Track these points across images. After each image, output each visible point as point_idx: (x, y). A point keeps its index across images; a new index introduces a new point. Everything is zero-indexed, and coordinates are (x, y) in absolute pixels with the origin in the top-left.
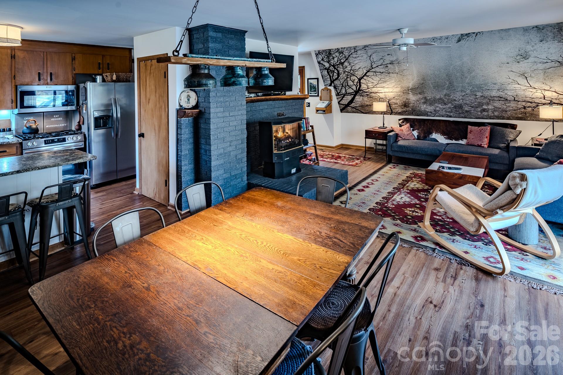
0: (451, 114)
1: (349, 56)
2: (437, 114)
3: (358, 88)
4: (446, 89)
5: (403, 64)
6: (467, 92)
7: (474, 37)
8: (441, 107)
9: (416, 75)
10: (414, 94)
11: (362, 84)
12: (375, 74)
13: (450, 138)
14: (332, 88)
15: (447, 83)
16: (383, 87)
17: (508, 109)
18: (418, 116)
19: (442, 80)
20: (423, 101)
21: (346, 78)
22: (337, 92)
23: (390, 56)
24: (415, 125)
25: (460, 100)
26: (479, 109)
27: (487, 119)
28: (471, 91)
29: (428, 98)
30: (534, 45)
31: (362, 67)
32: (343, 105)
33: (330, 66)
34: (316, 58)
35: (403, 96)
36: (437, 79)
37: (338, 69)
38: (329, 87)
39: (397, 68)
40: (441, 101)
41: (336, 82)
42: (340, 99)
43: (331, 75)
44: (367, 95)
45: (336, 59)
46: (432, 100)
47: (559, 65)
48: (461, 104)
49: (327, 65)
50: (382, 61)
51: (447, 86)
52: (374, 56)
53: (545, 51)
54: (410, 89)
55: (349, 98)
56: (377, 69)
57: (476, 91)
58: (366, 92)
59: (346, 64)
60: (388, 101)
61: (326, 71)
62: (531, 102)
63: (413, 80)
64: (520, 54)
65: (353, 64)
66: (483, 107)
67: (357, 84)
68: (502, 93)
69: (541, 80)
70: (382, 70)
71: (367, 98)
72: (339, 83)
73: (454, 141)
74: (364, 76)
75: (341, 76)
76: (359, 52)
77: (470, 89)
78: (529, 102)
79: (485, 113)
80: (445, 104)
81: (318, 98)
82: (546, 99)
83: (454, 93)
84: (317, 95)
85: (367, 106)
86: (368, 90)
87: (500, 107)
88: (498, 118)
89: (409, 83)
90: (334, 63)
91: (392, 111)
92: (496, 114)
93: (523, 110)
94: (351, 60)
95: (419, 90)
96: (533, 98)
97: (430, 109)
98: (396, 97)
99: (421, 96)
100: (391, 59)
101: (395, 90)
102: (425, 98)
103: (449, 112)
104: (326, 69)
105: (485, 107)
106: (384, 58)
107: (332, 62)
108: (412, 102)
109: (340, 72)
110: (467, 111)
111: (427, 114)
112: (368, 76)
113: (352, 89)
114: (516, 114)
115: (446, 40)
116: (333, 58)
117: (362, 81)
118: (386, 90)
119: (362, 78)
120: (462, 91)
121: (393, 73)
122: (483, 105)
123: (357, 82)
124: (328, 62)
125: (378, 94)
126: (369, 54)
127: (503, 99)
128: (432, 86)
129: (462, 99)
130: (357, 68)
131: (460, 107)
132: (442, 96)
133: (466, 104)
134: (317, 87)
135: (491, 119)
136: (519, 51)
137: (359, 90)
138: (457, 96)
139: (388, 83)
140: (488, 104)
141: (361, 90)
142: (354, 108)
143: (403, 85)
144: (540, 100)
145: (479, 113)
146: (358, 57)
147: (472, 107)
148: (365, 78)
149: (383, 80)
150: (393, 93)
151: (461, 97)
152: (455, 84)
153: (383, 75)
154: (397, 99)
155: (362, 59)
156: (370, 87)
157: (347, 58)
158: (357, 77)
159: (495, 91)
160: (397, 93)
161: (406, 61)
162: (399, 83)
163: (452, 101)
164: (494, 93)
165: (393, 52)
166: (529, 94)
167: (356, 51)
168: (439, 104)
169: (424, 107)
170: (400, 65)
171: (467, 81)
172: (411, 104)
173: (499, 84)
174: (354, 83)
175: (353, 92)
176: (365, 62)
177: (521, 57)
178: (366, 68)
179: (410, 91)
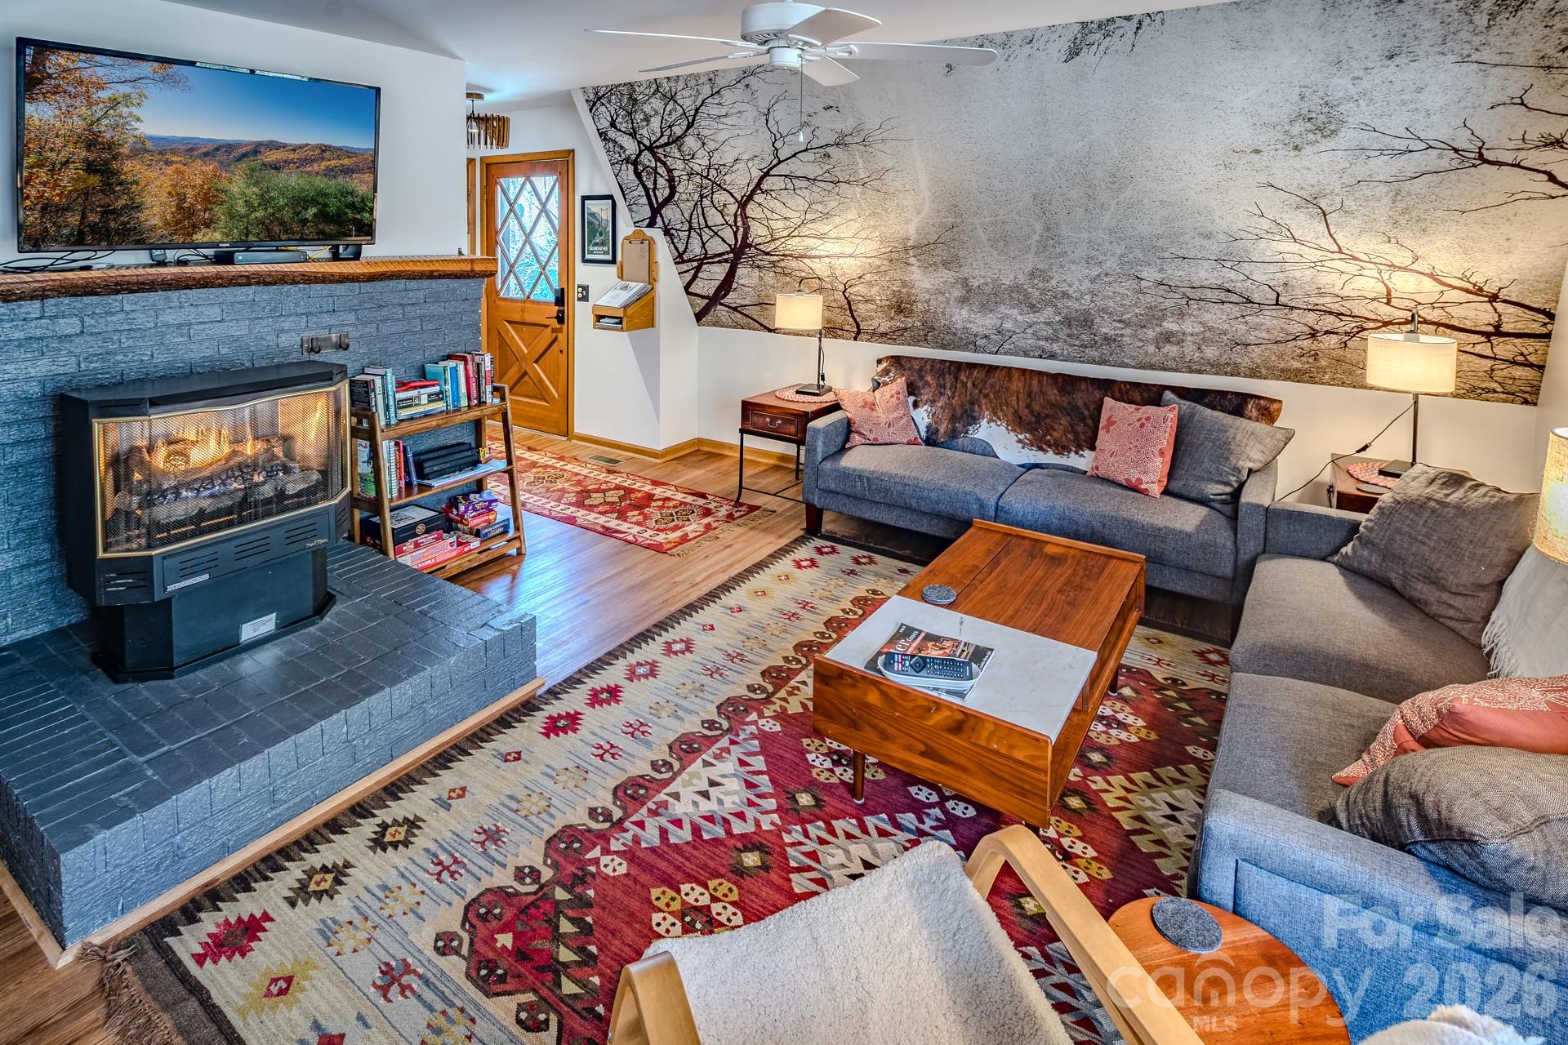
0: (1056, 347)
1: (697, 111)
2: (1006, 347)
3: (740, 237)
4: (1034, 249)
5: (879, 146)
6: (1109, 264)
7: (1131, 35)
8: (1020, 318)
9: (927, 194)
10: (926, 267)
11: (751, 223)
12: (790, 186)
13: (1039, 443)
14: (656, 234)
15: (1038, 227)
16: (822, 237)
17: (1251, 339)
18: (944, 347)
19: (1019, 214)
20: (956, 293)
21: (696, 197)
22: (676, 249)
23: (832, 112)
24: (926, 385)
25: (1082, 294)
26: (1151, 333)
27: (1176, 370)
28: (1122, 264)
29: (976, 284)
30: (1361, 73)
31: (745, 157)
32: (703, 297)
33: (641, 152)
34: (590, 115)
35: (890, 274)
36: (1001, 212)
37: (669, 161)
38: (649, 232)
39: (861, 162)
40: (1019, 296)
41: (669, 212)
42: (688, 276)
43: (650, 185)
44: (774, 264)
45: (655, 123)
46: (988, 290)
47: (1455, 163)
48: (1087, 312)
49: (631, 147)
50: (807, 132)
51: (1036, 237)
52: (779, 113)
53: (1404, 103)
54: (913, 247)
55: (718, 272)
56: (796, 167)
57: (1138, 262)
58: (769, 254)
59: (690, 142)
60: (841, 287)
61: (631, 167)
62: (1336, 314)
63: (919, 213)
64: (1305, 111)
65: (712, 145)
66: (1165, 324)
67: (735, 221)
68: (1232, 275)
69: (1379, 227)
70: (813, 171)
71: (772, 274)
72: (678, 216)
74: (753, 192)
75: (680, 189)
76: (726, 93)
77: (1119, 252)
78: (1331, 313)
79: (1172, 350)
80: (1033, 308)
81: (612, 270)
82: (1394, 302)
83: (1062, 267)
84: (609, 257)
86: (772, 246)
87: (1226, 327)
88: (1217, 368)
89: (908, 222)
90: (653, 138)
91: (858, 326)
92: (1211, 352)
93: (1306, 343)
94: (702, 122)
95: (942, 253)
96: (1348, 298)
97: (982, 323)
98: (868, 277)
99: (949, 276)
100: (838, 127)
101: (861, 250)
102: (965, 282)
103: (1047, 339)
104: (627, 160)
105: (1170, 325)
106: (815, 121)
107: (644, 132)
109: (676, 173)
110: (1108, 339)
111: (973, 345)
112: (766, 192)
113: (723, 240)
114: (1281, 356)
115: (1027, 49)
116: (647, 119)
117: (752, 210)
118: (832, 247)
119: (750, 197)
120: (1089, 260)
121: (848, 182)
122: (1162, 319)
123: (736, 215)
124: (633, 134)
125: (807, 261)
126: (763, 105)
127: (1234, 298)
128: (983, 237)
129: (1093, 293)
130: (729, 160)
131: (1086, 321)
132: (1022, 279)
133: (1104, 311)
134: (610, 228)
136: (1302, 98)
137: (745, 243)
138: (1073, 278)
139: (837, 220)
140: (1181, 314)
141: (750, 246)
142: (735, 309)
143: (888, 232)
144: (1370, 307)
145: (1151, 349)
146: (726, 116)
147: (1127, 324)
148: (759, 198)
149: (819, 207)
150: (858, 262)
151: (1086, 284)
152: (1064, 231)
153: (818, 190)
154: (870, 284)
155: (741, 122)
156: (778, 236)
157: (690, 119)
158: (731, 194)
159: (1206, 264)
160: (869, 260)
161: (891, 137)
162: (872, 223)
163: (1055, 297)
164: (1203, 274)
165: (843, 97)
166: (1331, 280)
167: (718, 92)
168: (1013, 307)
169: (961, 317)
170: (870, 150)
171: (1107, 219)
172: (919, 305)
173: (1222, 237)
174: (727, 218)
175: (728, 253)
176: (751, 138)
177: (1309, 125)
178: (756, 161)
179: (911, 253)
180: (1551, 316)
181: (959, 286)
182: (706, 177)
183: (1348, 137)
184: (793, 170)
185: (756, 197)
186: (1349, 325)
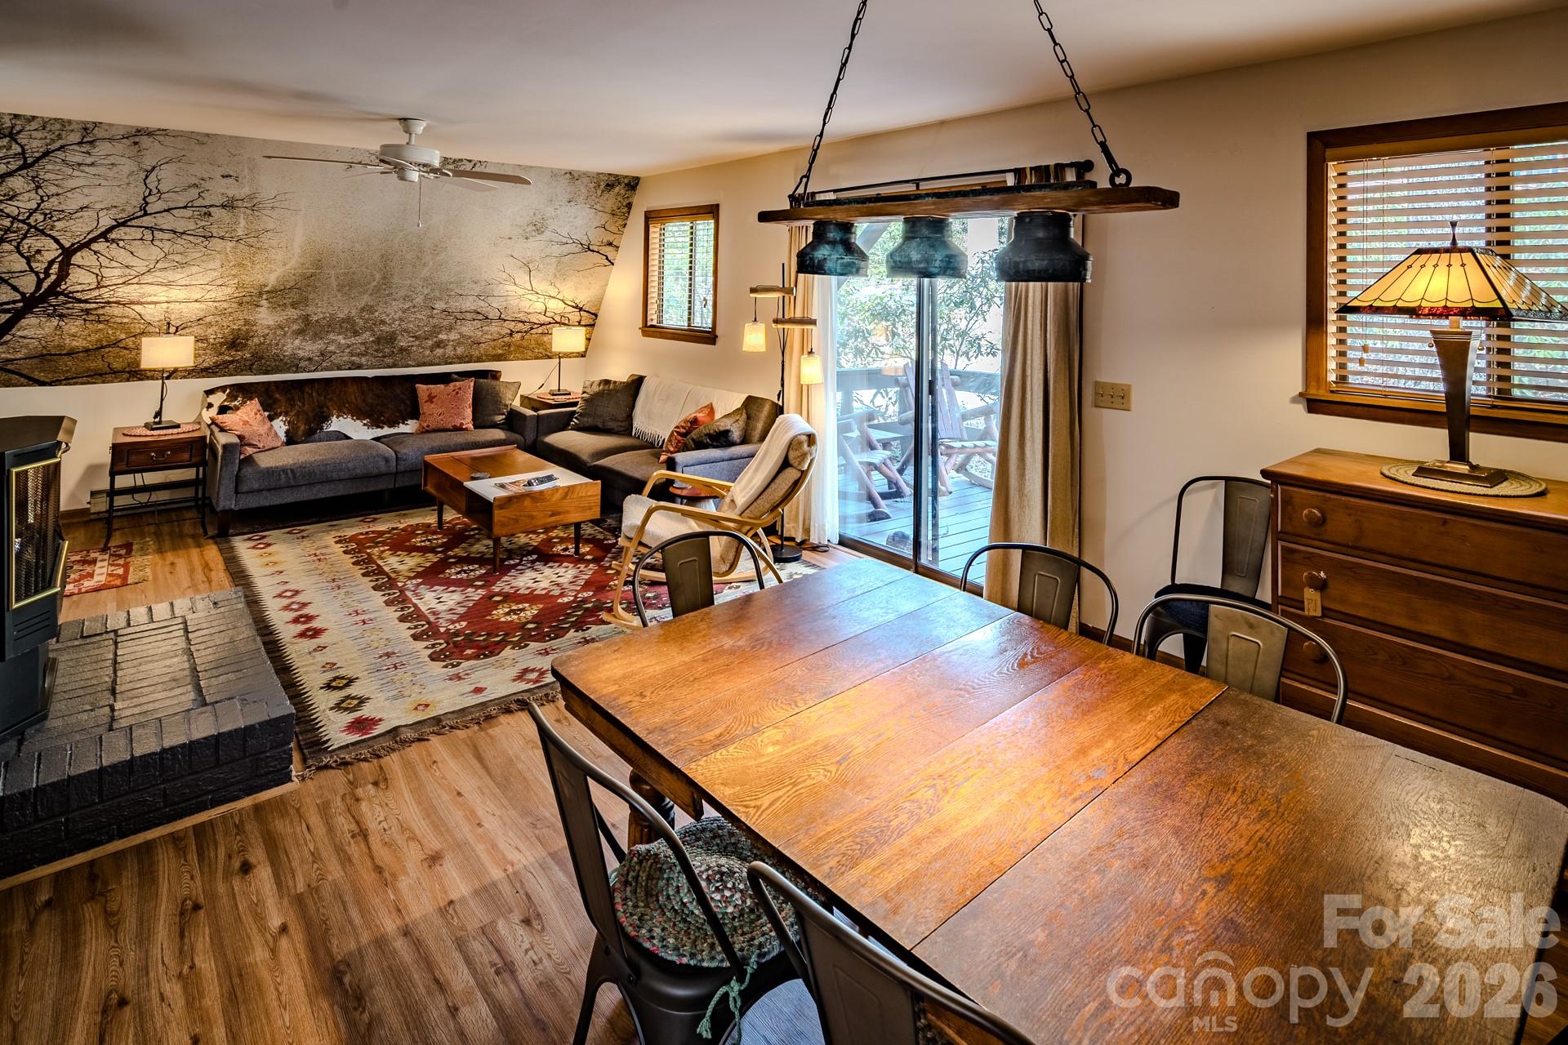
0: (363, 360)
1: (46, 154)
2: (324, 364)
3: (45, 285)
4: (370, 291)
5: (267, 212)
8: (342, 342)
9: (297, 250)
10: (274, 307)
11: (72, 270)
12: (148, 237)
13: (376, 423)
15: (378, 276)
16: (169, 284)
17: (483, 340)
18: (267, 372)
19: (367, 268)
20: (295, 327)
23: (230, 180)
24: (276, 401)
25: (394, 320)
26: (430, 343)
27: (438, 364)
28: (425, 299)
29: (315, 318)
30: (557, 207)
31: (99, 206)
35: (235, 315)
36: (354, 266)
39: (243, 222)
40: (349, 326)
44: (87, 312)
46: (324, 322)
47: (581, 250)
48: (394, 333)
50: (194, 192)
51: (375, 283)
52: (165, 172)
53: (569, 222)
54: (268, 292)
56: (165, 221)
57: (435, 298)
58: (86, 301)
62: (523, 322)
63: (285, 265)
64: (534, 222)
65: (52, 190)
66: (440, 336)
67: (48, 269)
68: (482, 304)
69: (550, 278)
71: (80, 322)
73: (386, 428)
74: (94, 240)
76: (102, 148)
77: (426, 292)
78: (521, 321)
79: (439, 352)
80: (356, 333)
82: (547, 314)
83: (386, 303)
85: (68, 354)
86: (96, 293)
87: (472, 334)
88: (461, 359)
89: (271, 271)
92: (460, 350)
93: (507, 339)
94: (49, 171)
95: (294, 296)
96: (530, 313)
97: (308, 348)
98: (208, 319)
99: (293, 313)
100: (230, 193)
101: (212, 295)
102: (306, 319)
103: (358, 355)
105: (442, 336)
106: (206, 185)
108: (260, 333)
110: (402, 350)
111: (297, 366)
112: (113, 241)
113: (15, 288)
114: (494, 349)
117: (77, 259)
118: (176, 293)
119: (86, 245)
120: (405, 298)
121: (222, 238)
122: (439, 333)
123: (51, 263)
125: (138, 308)
126: (148, 164)
127: (480, 317)
128: (334, 283)
130: (72, 205)
131: (391, 339)
132: (354, 312)
133: (405, 331)
135: (446, 364)
136: (535, 216)
137: (53, 291)
138: (391, 312)
139: (195, 269)
140: (450, 328)
141: (60, 293)
143: (247, 279)
144: (538, 317)
145: (428, 352)
146: (92, 164)
147: (417, 338)
148: (99, 246)
149: (178, 258)
150: (203, 306)
151: (400, 313)
152: (396, 279)
153: (183, 242)
154: (210, 325)
155: (111, 174)
156: (108, 283)
157: (30, 160)
158: (57, 241)
159: (471, 298)
160: (215, 304)
161: (283, 206)
162: (233, 272)
163: (375, 324)
164: (468, 304)
165: (246, 171)
166: (525, 305)
167: (91, 143)
168: (339, 334)
169: (294, 346)
170: (256, 213)
171: (425, 273)
172: (256, 340)
173: (483, 283)
174: (34, 265)
175: (14, 302)
176: (118, 189)
177: (534, 228)
178: (113, 211)
179: (265, 297)
180: (596, 315)
181: (300, 321)
182: (23, 222)
183: (548, 235)
184: (159, 222)
185: (95, 246)
186: (527, 327)
